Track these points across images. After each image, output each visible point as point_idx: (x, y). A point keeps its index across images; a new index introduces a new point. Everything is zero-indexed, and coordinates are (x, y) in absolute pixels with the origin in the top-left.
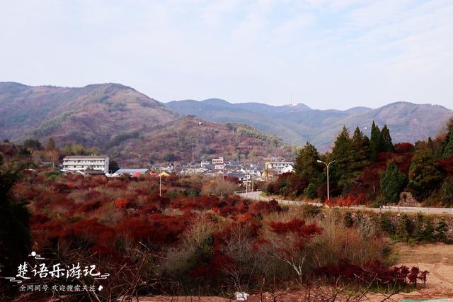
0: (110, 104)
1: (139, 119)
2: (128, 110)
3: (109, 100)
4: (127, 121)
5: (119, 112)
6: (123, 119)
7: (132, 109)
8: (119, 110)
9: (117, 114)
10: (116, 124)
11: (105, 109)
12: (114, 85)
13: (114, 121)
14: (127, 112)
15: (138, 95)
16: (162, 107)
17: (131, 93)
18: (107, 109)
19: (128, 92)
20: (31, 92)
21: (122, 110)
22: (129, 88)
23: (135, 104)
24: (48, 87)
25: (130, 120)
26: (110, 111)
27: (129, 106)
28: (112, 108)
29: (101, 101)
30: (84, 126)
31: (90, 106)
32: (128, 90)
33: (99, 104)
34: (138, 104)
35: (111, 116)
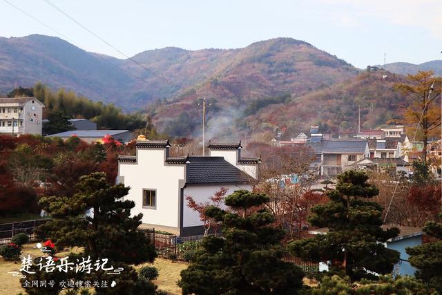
0: (271, 64)
1: (309, 82)
2: (295, 71)
3: (272, 59)
4: (292, 85)
5: (282, 73)
6: (285, 82)
7: (300, 70)
8: (282, 71)
9: (278, 76)
10: (275, 89)
11: (263, 71)
12: (282, 41)
13: (272, 85)
14: (294, 73)
15: (312, 51)
16: (345, 66)
17: (304, 49)
18: (267, 70)
19: (300, 48)
20: (189, 58)
21: (286, 71)
22: (303, 42)
23: (305, 63)
24: (210, 50)
25: (296, 83)
26: (270, 72)
27: (298, 66)
28: (272, 69)
29: (259, 61)
30: (226, 91)
31: (244, 68)
32: (301, 45)
33: (256, 64)
34: (310, 63)
35: (271, 79)
